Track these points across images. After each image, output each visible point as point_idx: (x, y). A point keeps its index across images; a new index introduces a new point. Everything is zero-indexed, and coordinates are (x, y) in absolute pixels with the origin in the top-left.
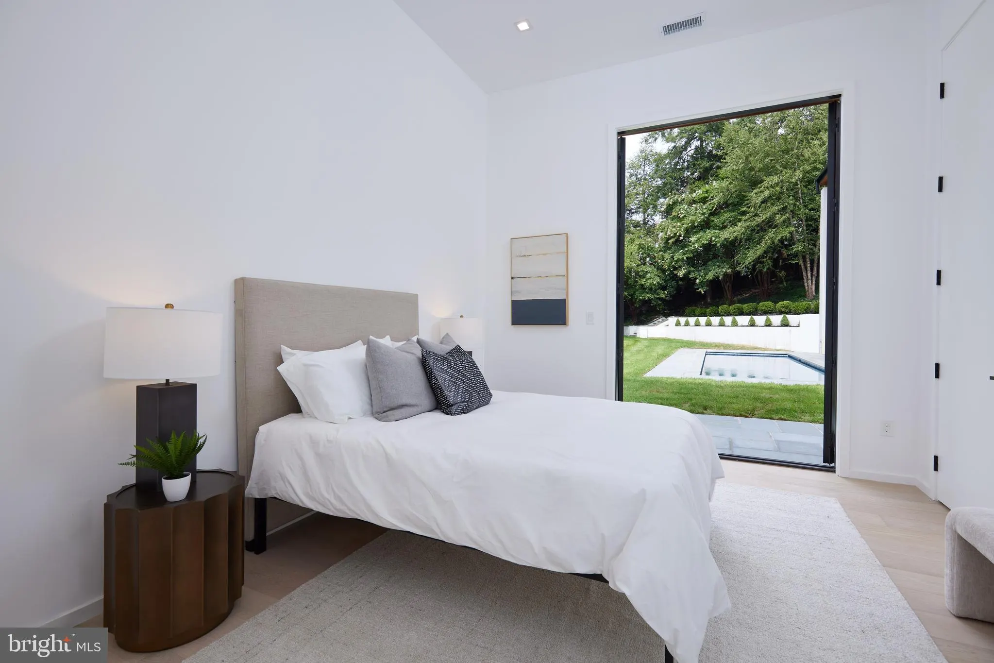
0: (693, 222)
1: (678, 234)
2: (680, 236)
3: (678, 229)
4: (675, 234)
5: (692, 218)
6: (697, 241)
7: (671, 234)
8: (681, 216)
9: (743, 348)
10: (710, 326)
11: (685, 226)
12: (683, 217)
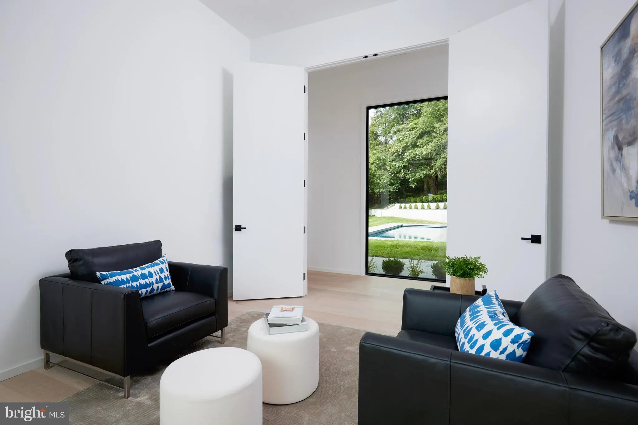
0: (407, 143)
1: (398, 151)
2: (400, 152)
3: (399, 147)
4: (397, 150)
5: (406, 140)
6: (408, 155)
7: (395, 150)
8: (401, 139)
9: (430, 222)
10: (417, 209)
11: (402, 145)
12: (402, 139)
